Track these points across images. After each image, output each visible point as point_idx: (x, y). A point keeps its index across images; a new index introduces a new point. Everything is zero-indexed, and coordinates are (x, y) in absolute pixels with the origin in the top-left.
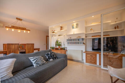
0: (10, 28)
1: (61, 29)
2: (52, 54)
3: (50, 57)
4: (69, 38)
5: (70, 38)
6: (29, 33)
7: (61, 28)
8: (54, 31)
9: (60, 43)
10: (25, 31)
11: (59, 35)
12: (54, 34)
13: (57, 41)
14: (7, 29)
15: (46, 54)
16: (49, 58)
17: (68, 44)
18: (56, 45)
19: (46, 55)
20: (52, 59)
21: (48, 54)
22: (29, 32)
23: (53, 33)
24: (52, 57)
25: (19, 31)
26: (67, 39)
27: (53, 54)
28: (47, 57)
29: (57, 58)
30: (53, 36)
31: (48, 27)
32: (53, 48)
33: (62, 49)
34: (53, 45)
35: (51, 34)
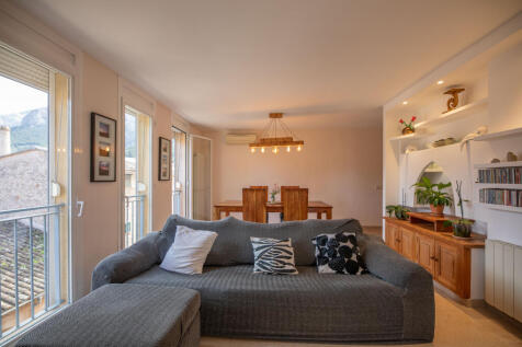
0: (258, 145)
1: (453, 103)
2: (342, 244)
3: (326, 255)
4: (502, 156)
5: (512, 157)
6: (301, 151)
7: (454, 94)
8: (414, 119)
9: (442, 186)
10: (289, 148)
11: (441, 143)
12: (414, 139)
13: (427, 178)
14: (253, 150)
15: (318, 239)
16: (320, 257)
19: (315, 242)
20: (331, 266)
21: (324, 241)
22: (299, 148)
23: (404, 132)
24: (334, 256)
25: (275, 150)
26: (487, 163)
27: (347, 248)
28: (317, 253)
29: (366, 272)
30: (404, 152)
31: (380, 110)
33: (445, 226)
34: (405, 196)
35: (395, 143)
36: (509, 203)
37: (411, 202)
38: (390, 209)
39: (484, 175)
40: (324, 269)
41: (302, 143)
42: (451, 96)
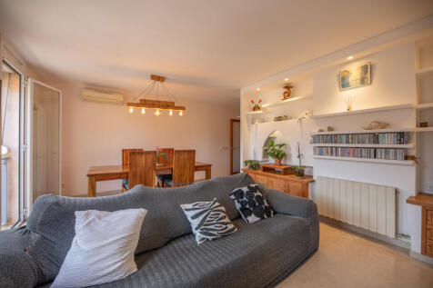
0: (137, 105)
1: (287, 94)
2: (256, 194)
3: (248, 206)
4: (325, 128)
5: (330, 129)
6: (184, 115)
7: (289, 90)
8: (260, 101)
9: (281, 146)
10: (171, 112)
11: (279, 119)
12: (260, 114)
13: (270, 141)
14: (131, 110)
15: (235, 194)
16: (243, 209)
17: (321, 154)
18: (266, 154)
19: (233, 197)
20: (257, 215)
21: (239, 194)
22: (181, 113)
23: (254, 109)
24: (254, 206)
25: (158, 112)
26: (316, 131)
27: (258, 196)
28: (238, 206)
29: (275, 213)
30: (253, 123)
31: (239, 91)
32: (254, 166)
34: (255, 154)
35: (247, 116)
36: (332, 154)
37: (259, 158)
38: (246, 162)
39: (316, 139)
40: (252, 219)
41: (183, 108)
42: (286, 90)
